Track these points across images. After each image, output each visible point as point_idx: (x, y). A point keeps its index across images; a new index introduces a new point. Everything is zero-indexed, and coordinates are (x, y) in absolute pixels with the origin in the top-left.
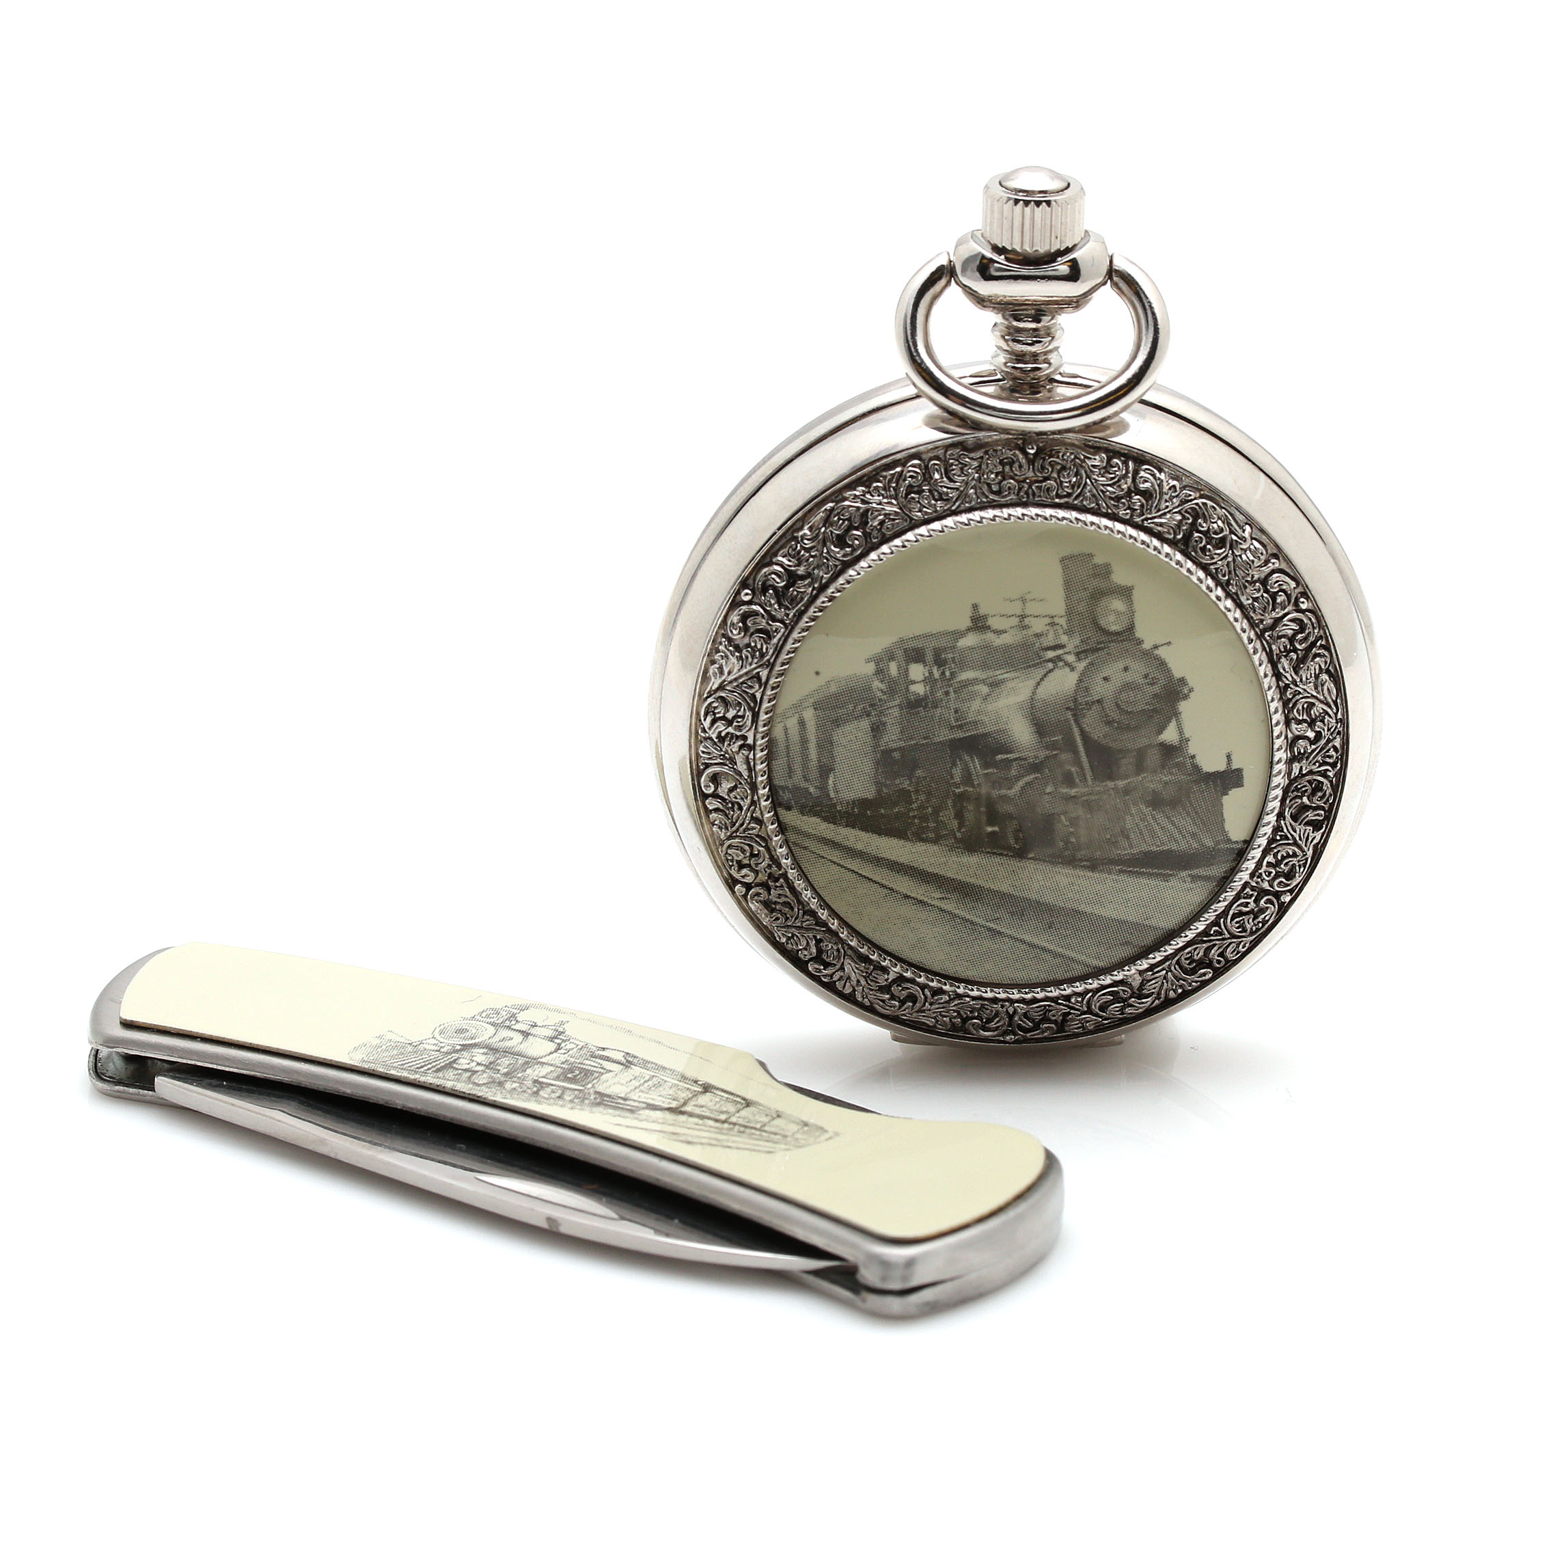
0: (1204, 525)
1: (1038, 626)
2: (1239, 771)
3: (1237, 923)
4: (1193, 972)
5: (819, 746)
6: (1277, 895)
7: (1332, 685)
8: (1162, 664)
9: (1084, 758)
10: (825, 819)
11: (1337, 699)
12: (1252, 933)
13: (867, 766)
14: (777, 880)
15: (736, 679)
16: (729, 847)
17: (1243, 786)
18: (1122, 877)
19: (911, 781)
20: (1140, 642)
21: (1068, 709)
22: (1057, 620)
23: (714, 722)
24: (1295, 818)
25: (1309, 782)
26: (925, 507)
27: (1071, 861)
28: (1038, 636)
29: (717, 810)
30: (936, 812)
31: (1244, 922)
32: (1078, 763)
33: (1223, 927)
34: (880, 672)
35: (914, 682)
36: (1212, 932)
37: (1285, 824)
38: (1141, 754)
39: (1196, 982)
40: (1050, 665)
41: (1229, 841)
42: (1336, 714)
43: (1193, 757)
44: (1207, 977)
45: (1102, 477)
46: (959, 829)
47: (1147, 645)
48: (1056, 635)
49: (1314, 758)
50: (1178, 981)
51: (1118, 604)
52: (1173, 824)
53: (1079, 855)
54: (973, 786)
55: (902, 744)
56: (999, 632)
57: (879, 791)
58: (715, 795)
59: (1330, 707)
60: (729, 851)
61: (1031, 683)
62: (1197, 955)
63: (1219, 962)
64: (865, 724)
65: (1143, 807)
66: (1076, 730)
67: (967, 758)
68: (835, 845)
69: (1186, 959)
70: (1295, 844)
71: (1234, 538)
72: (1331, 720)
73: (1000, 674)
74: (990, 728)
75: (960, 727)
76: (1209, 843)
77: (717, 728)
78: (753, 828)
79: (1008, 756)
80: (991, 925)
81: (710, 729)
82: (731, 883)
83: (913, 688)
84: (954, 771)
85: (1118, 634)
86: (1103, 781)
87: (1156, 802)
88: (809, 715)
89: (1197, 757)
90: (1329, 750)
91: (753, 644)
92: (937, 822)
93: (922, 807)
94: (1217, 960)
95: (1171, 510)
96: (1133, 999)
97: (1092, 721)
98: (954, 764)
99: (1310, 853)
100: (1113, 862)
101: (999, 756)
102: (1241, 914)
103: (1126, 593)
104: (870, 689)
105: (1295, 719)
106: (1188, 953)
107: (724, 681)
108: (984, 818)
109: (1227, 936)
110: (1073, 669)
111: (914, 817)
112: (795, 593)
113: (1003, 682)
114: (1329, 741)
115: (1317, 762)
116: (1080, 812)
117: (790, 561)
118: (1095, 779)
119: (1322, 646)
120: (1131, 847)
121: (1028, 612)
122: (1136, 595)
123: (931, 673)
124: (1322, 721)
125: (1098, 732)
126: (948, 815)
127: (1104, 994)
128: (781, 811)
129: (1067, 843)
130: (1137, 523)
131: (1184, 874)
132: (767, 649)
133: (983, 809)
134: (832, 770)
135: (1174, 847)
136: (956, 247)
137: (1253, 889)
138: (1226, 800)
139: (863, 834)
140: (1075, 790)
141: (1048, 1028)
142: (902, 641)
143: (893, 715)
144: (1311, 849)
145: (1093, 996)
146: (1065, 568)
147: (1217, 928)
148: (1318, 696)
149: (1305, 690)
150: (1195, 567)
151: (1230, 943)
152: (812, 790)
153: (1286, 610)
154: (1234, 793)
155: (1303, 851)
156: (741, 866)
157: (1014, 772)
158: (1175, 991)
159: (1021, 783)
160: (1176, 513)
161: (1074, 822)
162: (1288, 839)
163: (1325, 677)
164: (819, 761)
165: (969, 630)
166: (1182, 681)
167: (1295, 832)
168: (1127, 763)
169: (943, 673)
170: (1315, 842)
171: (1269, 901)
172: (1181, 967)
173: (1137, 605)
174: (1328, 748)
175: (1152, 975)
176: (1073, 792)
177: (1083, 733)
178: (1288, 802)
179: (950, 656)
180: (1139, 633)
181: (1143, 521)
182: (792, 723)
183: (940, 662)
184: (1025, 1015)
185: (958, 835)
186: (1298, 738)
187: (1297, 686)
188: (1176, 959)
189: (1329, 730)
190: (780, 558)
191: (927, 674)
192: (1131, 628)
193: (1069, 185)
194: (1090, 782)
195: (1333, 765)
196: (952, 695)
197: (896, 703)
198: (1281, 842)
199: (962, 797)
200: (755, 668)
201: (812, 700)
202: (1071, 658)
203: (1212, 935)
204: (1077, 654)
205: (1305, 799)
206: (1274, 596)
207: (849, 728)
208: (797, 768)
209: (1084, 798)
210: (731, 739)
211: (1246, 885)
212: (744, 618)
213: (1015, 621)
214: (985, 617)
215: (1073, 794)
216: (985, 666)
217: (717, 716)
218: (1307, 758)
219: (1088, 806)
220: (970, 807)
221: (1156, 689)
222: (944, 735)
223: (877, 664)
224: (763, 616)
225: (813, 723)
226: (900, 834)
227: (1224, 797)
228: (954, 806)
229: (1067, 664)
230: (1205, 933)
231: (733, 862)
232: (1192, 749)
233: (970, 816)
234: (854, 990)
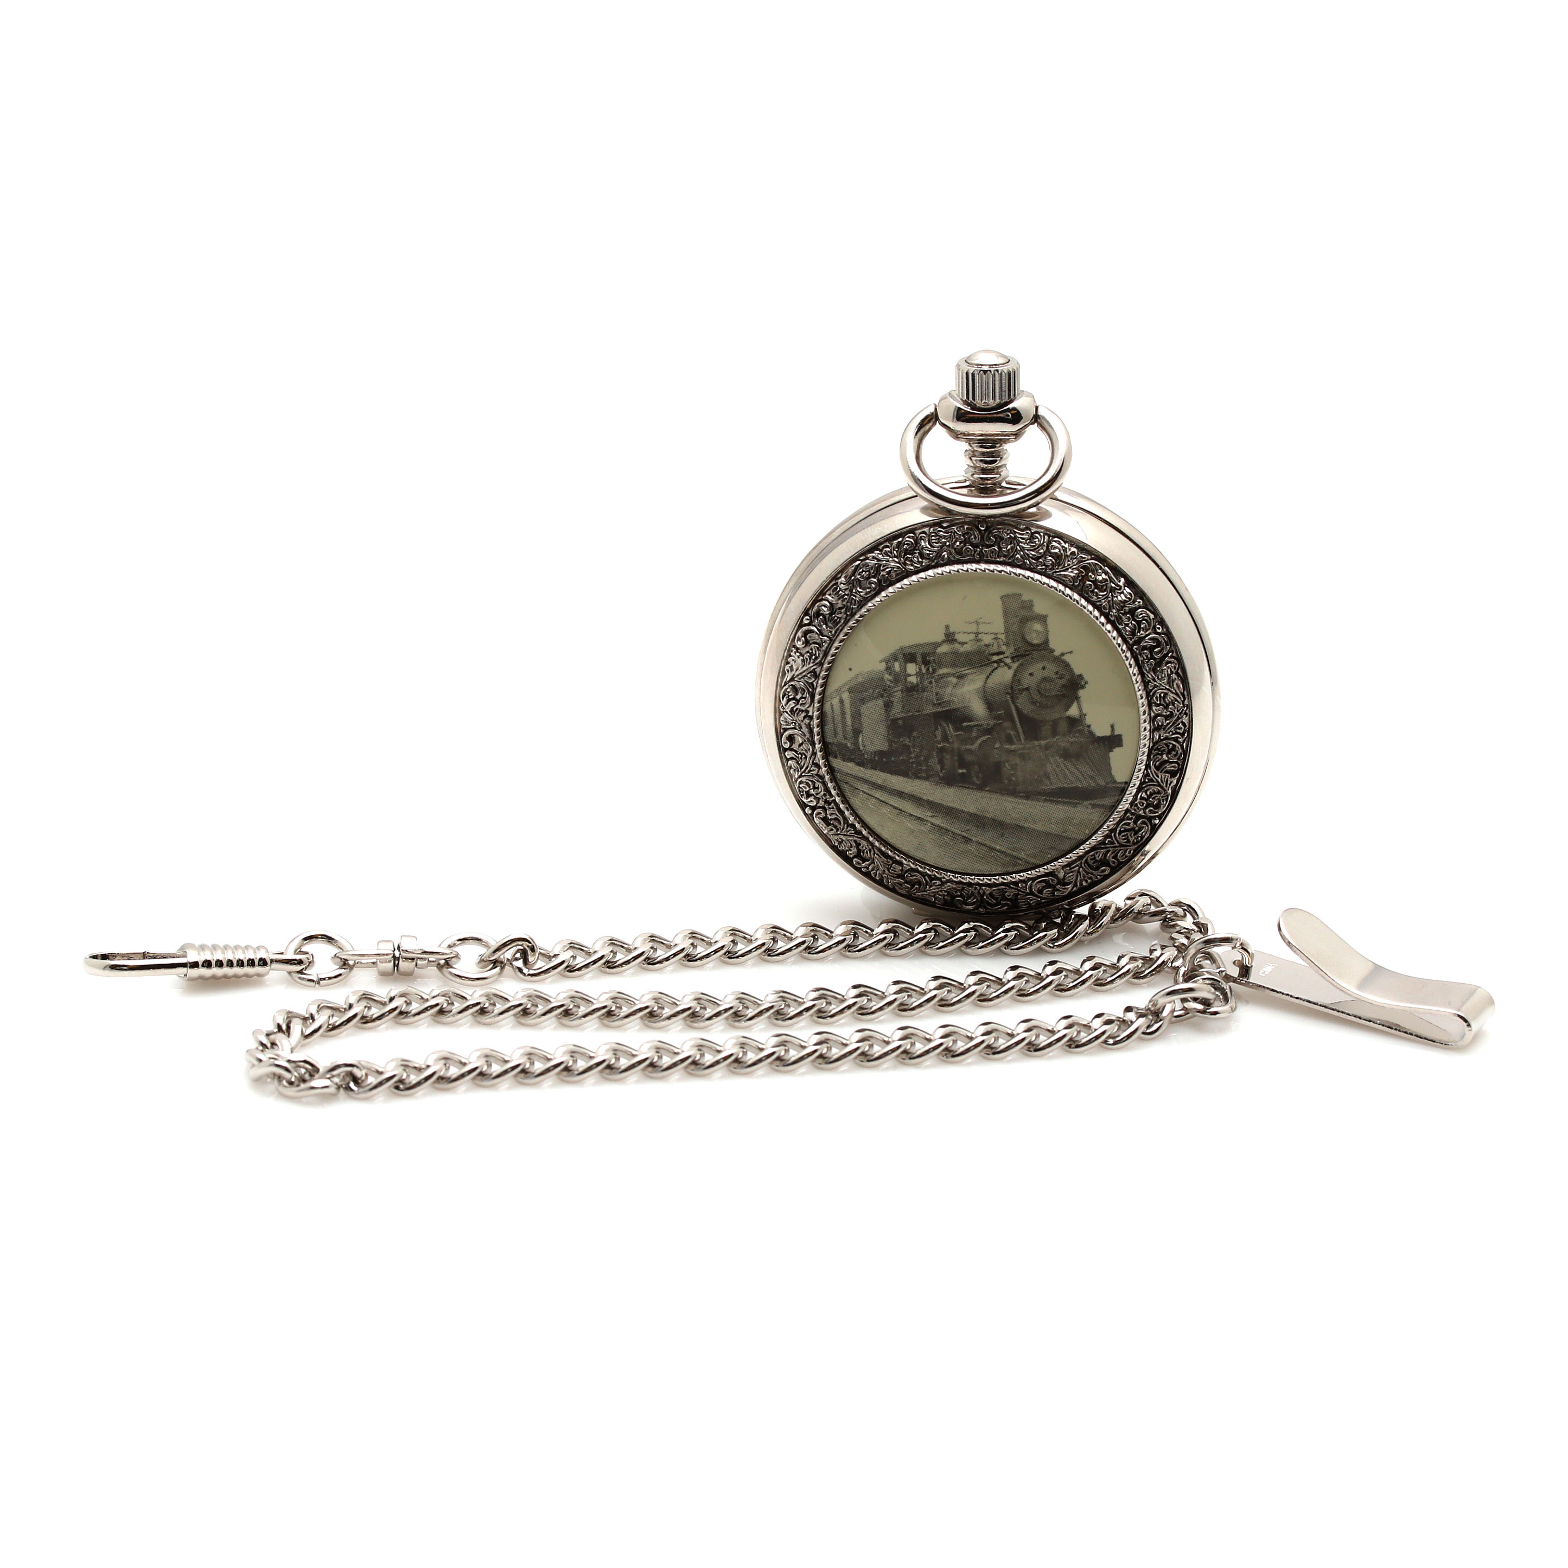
0: (1093, 576)
1: (987, 639)
2: (1119, 737)
3: (1123, 836)
4: (1097, 869)
5: (852, 716)
6: (1150, 819)
7: (1179, 682)
8: (1067, 665)
9: (1019, 726)
10: (859, 764)
11: (1184, 691)
12: (1134, 844)
13: (882, 729)
14: (830, 804)
15: (801, 674)
16: (801, 782)
17: (1122, 746)
18: (1046, 804)
19: (910, 739)
20: (1052, 651)
21: (1007, 693)
22: (999, 636)
23: (789, 701)
24: (1157, 768)
25: (1166, 744)
26: (915, 563)
27: (1013, 793)
28: (986, 646)
29: (792, 758)
30: (926, 760)
31: (1128, 837)
32: (1015, 728)
33: (1114, 838)
34: (888, 669)
35: (909, 675)
36: (1107, 842)
37: (1151, 771)
38: (1055, 723)
39: (1100, 876)
40: (995, 665)
41: (1115, 782)
42: (1183, 702)
43: (1089, 726)
44: (1106, 873)
45: (1028, 545)
46: (942, 771)
47: (1057, 653)
48: (999, 645)
49: (1169, 728)
50: (1088, 874)
51: (1038, 626)
52: (1077, 769)
53: (1018, 789)
54: (949, 742)
55: (903, 715)
56: (963, 644)
57: (890, 746)
58: (790, 749)
59: (1178, 696)
60: (800, 786)
61: (984, 676)
62: (1098, 857)
63: (1114, 863)
64: (880, 702)
65: (1057, 758)
66: (1013, 708)
67: (945, 725)
68: (866, 781)
69: (1091, 859)
70: (1159, 785)
71: (1113, 585)
72: (1179, 704)
73: (964, 671)
74: (958, 705)
75: (939, 704)
76: (1102, 783)
77: (790, 705)
78: (814, 770)
79: (971, 723)
80: (964, 834)
81: (786, 705)
82: (803, 806)
83: (910, 679)
84: (937, 733)
85: (1038, 645)
86: (1031, 741)
87: (1066, 755)
88: (846, 696)
89: (1092, 726)
90: (1179, 724)
91: (810, 651)
92: (927, 766)
93: (917, 756)
94: (1112, 861)
95: (1071, 567)
96: (1059, 886)
97: (1022, 701)
98: (937, 729)
99: (1170, 791)
100: (1040, 794)
101: (965, 724)
102: (1126, 830)
103: (1043, 619)
104: (882, 679)
105: (1155, 703)
106: (1092, 856)
107: (794, 675)
108: (957, 764)
109: (1117, 845)
110: (1010, 668)
111: (913, 763)
112: (836, 618)
113: (966, 675)
114: (1178, 718)
115: (1171, 731)
116: (1017, 761)
117: (833, 598)
118: (1026, 739)
119: (1172, 657)
120: (1051, 784)
121: (980, 630)
122: (1049, 621)
123: (920, 669)
124: (1173, 704)
125: (1027, 709)
126: (934, 761)
127: (1040, 882)
128: (831, 759)
129: (1010, 781)
130: (1049, 574)
131: (1087, 803)
132: (819, 654)
133: (956, 758)
134: (861, 732)
135: (1080, 785)
136: (939, 402)
137: (1132, 814)
138: (1111, 754)
139: (881, 774)
140: (1014, 746)
141: (1006, 904)
142: (902, 648)
143: (898, 695)
144: (1170, 789)
145: (1033, 882)
146: (1004, 603)
147: (1110, 839)
148: (1170, 689)
149: (1161, 684)
150: (1086, 603)
151: (1120, 850)
152: (849, 745)
153: (1147, 633)
154: (1117, 750)
155: (1165, 790)
156: (808, 795)
157: (974, 734)
158: (1086, 881)
159: (979, 741)
160: (1074, 569)
161: (1014, 767)
162: (1154, 782)
163: (1174, 676)
164: (853, 726)
165: (944, 642)
166: (1081, 676)
167: (1158, 777)
168: (1046, 730)
169: (928, 670)
170: (1172, 785)
171: (1143, 823)
172: (1089, 865)
173: (1050, 628)
174: (1178, 723)
175: (1070, 869)
176: (1013, 747)
177: (1017, 709)
178: (1152, 757)
179: (932, 658)
180: (1052, 645)
181: (1053, 573)
182: (836, 701)
183: (926, 663)
184: (991, 894)
185: (941, 775)
186: (1157, 715)
187: (1155, 681)
188: (1084, 859)
189: (1178, 711)
190: (827, 596)
191: (918, 670)
192: (1046, 642)
193: (1009, 360)
194: (1023, 742)
195: (1182, 735)
196: (934, 684)
197: (900, 688)
198: (1148, 784)
199: (942, 750)
200: (813, 666)
201: (847, 687)
202: (1008, 661)
203: (1107, 844)
204: (1012, 658)
205: (1165, 757)
206: (1139, 623)
207: (869, 705)
208: (839, 730)
209: (1019, 752)
210: (799, 711)
211: (1127, 811)
212: (805, 634)
213: (972, 636)
214: (954, 633)
215: (1012, 749)
216: (954, 665)
217: (790, 697)
218: (1164, 729)
219: (1022, 757)
220: (948, 757)
221: (1063, 681)
222: (929, 710)
223: (887, 663)
224: (817, 633)
225: (848, 701)
226: (905, 774)
227: (1111, 753)
228: (937, 757)
229: (1006, 665)
230: (1103, 842)
231: (803, 792)
232: (1088, 720)
233: (947, 763)
234: (882, 878)
